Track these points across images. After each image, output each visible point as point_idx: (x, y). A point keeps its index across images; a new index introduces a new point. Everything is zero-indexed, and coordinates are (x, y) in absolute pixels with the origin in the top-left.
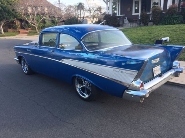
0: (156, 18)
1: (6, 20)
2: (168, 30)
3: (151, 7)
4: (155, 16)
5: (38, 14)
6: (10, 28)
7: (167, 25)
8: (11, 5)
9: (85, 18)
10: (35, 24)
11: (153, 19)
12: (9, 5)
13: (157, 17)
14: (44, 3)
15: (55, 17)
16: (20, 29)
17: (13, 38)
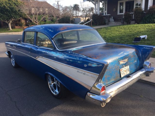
0: (137, 17)
1: (14, 19)
2: (147, 28)
3: (134, 8)
4: (137, 16)
5: (39, 14)
6: (17, 26)
7: (147, 23)
8: (17, 6)
9: (79, 17)
10: (37, 22)
11: (135, 18)
12: (16, 6)
13: (139, 16)
14: (44, 4)
15: (53, 17)
16: (25, 26)
17: (19, 33)
